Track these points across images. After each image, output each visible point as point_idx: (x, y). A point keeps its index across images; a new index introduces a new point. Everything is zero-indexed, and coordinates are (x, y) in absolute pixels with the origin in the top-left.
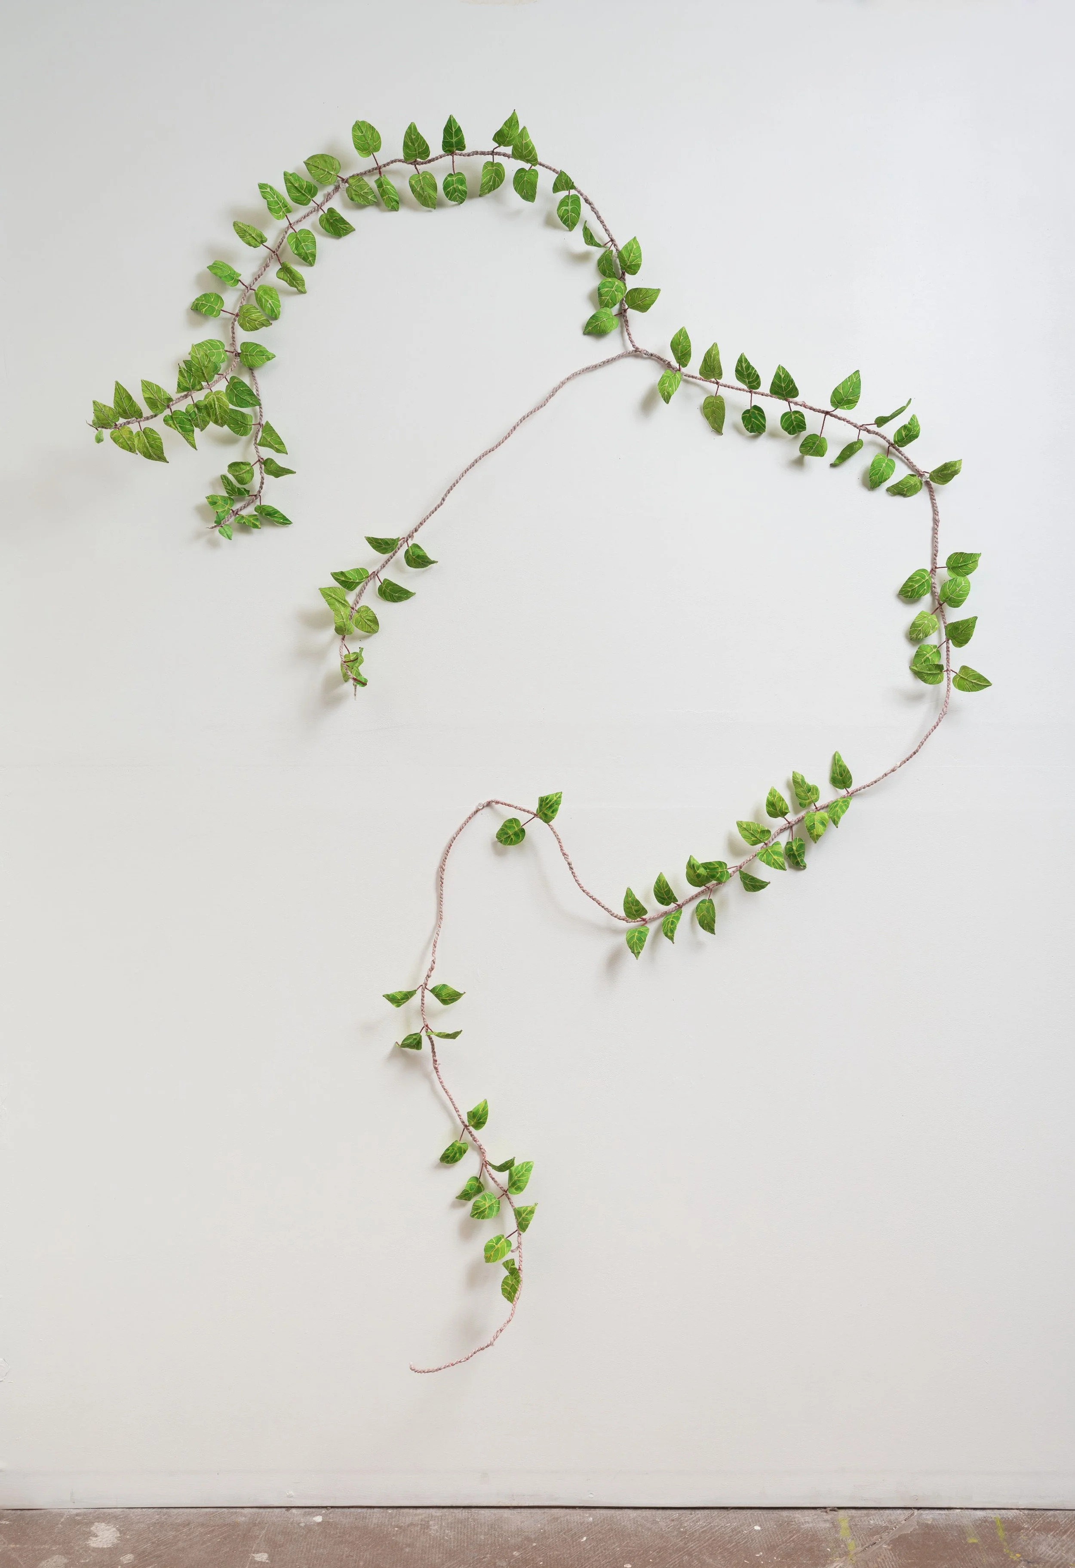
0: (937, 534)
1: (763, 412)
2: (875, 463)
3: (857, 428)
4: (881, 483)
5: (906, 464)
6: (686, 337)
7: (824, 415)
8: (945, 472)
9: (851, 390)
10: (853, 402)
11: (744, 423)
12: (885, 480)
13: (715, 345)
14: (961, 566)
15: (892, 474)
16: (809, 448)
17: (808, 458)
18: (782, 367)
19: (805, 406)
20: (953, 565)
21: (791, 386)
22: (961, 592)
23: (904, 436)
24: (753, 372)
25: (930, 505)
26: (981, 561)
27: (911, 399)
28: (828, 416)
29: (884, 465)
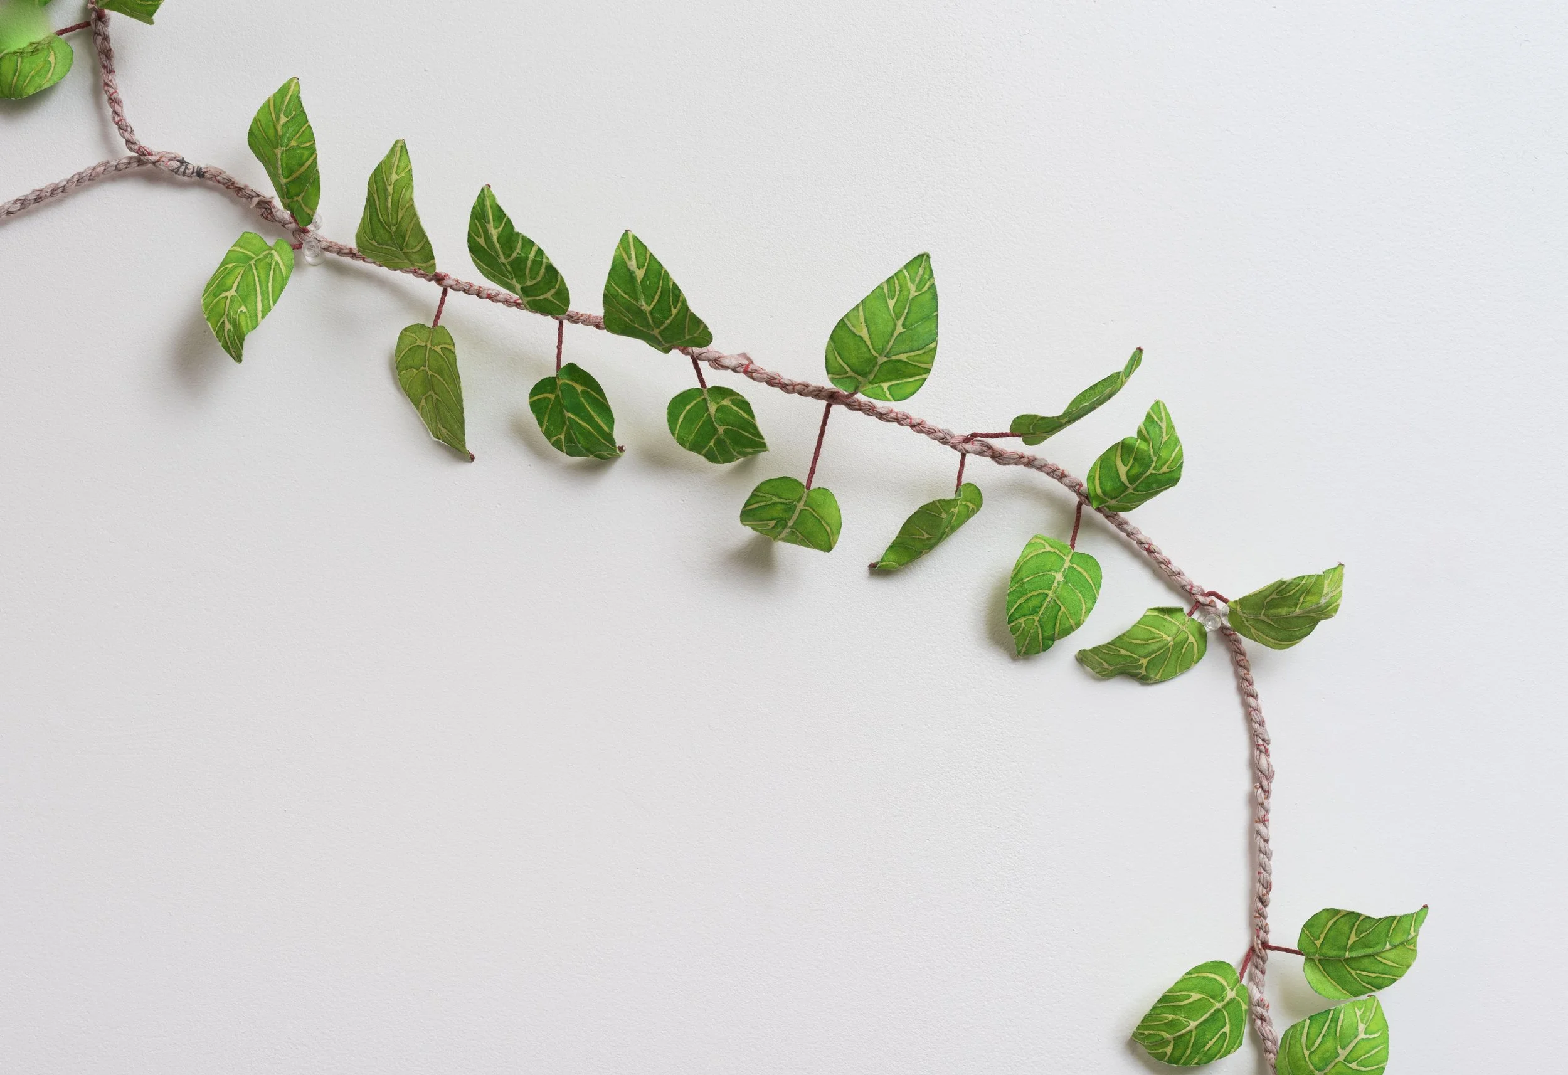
0: (1264, 821)
1: (599, 390)
2: (1024, 573)
3: (954, 447)
4: (1053, 639)
5: (1146, 564)
6: (299, 116)
7: (823, 403)
8: (1283, 611)
9: (900, 329)
10: (912, 370)
11: (540, 423)
12: (1067, 631)
13: (400, 149)
14: (1352, 959)
15: (1089, 611)
16: (773, 523)
17: (787, 551)
18: (636, 239)
19: (748, 373)
20: (1324, 951)
21: (674, 311)
22: (1354, 1066)
23: (1124, 478)
24: (532, 255)
25: (1238, 713)
26: (1426, 938)
27: (1140, 350)
28: (838, 410)
29: (1059, 577)
